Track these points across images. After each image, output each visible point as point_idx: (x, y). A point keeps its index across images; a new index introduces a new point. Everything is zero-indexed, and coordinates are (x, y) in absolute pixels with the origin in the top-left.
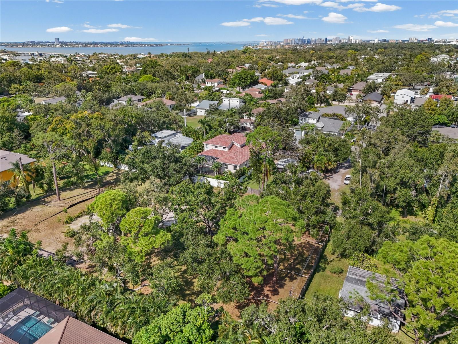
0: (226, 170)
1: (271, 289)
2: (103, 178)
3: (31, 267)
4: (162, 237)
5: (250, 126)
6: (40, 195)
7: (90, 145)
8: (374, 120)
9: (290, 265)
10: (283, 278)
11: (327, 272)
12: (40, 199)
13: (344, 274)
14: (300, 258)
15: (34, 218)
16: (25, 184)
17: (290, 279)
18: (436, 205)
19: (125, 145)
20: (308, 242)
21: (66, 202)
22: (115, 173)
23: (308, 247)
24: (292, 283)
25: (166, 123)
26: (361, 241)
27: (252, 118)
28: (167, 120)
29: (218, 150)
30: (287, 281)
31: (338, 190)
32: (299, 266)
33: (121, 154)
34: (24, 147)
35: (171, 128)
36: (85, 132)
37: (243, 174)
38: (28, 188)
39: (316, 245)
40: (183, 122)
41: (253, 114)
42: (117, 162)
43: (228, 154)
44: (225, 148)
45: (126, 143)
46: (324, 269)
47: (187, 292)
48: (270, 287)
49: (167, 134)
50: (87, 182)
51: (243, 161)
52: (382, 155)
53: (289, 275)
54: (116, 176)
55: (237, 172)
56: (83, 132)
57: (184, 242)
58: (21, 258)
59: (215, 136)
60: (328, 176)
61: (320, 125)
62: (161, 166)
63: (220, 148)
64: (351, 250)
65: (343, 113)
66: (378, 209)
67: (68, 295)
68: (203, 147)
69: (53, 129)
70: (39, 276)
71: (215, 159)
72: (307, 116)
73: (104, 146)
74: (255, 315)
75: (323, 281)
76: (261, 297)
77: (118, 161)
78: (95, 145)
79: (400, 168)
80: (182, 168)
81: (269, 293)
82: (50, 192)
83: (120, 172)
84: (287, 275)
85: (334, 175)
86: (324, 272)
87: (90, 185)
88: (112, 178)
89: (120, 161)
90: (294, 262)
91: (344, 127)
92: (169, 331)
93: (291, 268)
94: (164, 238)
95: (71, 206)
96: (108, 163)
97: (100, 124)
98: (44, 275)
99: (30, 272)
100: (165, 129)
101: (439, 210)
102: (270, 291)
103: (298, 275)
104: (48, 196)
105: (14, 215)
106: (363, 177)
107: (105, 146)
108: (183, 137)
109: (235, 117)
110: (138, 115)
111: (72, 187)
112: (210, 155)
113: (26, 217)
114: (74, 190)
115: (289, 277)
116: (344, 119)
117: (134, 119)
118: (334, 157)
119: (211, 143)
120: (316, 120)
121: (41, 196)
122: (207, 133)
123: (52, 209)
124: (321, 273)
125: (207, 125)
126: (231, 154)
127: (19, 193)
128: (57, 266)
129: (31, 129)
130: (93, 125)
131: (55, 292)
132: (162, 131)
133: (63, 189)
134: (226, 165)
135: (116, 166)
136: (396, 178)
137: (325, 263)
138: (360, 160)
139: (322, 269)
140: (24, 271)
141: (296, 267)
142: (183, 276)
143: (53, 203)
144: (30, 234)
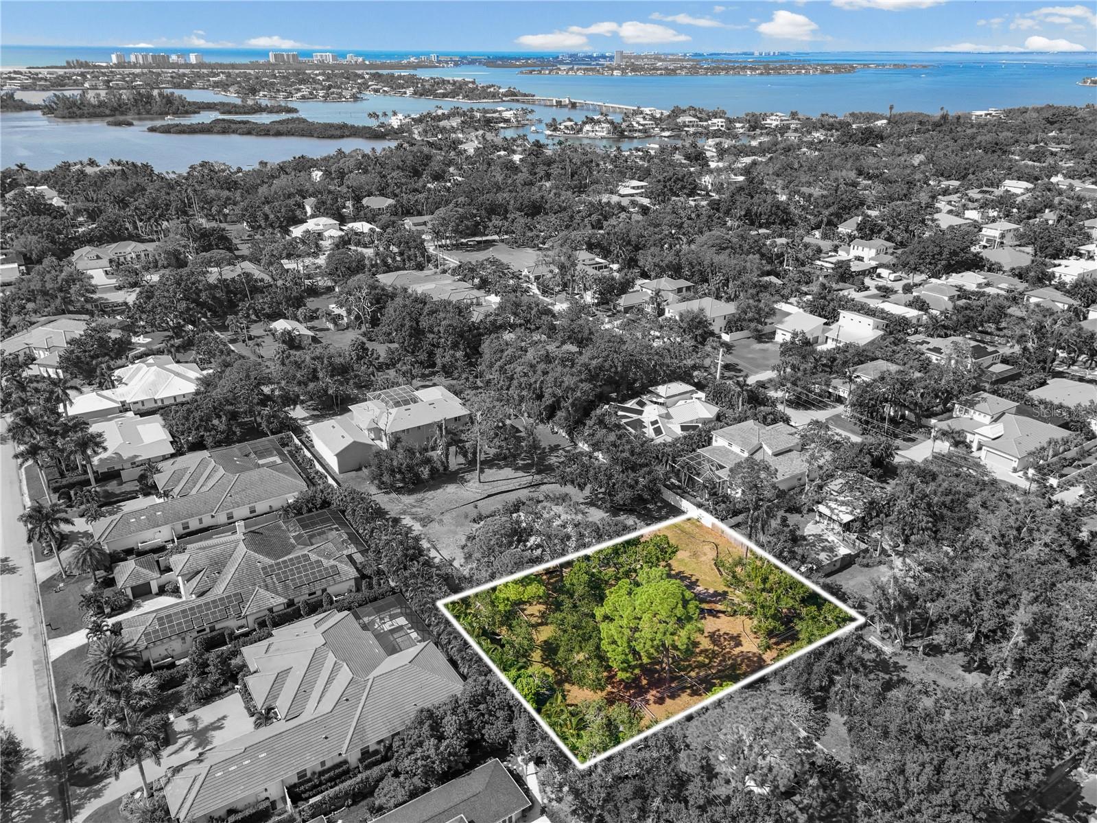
1: (658, 695)
2: (547, 456)
6: (460, 467)
9: (707, 675)
10: (683, 689)
12: (460, 473)
15: (444, 502)
17: (692, 693)
21: (485, 488)
24: (689, 698)
29: (731, 452)
30: (685, 694)
38: (447, 456)
42: (574, 433)
44: (742, 451)
48: (658, 692)
49: (677, 392)
50: (524, 459)
53: (694, 688)
54: (566, 456)
61: (990, 432)
63: (735, 448)
68: (711, 438)
72: (973, 404)
76: (640, 700)
77: (576, 431)
83: (573, 452)
84: (691, 687)
87: (526, 464)
88: (558, 460)
89: (578, 433)
95: (488, 496)
96: (562, 432)
102: (656, 697)
103: (704, 692)
105: (425, 492)
107: (563, 407)
108: (699, 404)
112: (715, 457)
113: (436, 498)
114: (503, 468)
115: (692, 690)
119: (724, 437)
120: (989, 418)
121: (461, 469)
123: (466, 493)
127: (435, 464)
132: (670, 385)
135: (572, 440)
140: (406, 578)
143: (470, 484)
144: (431, 525)
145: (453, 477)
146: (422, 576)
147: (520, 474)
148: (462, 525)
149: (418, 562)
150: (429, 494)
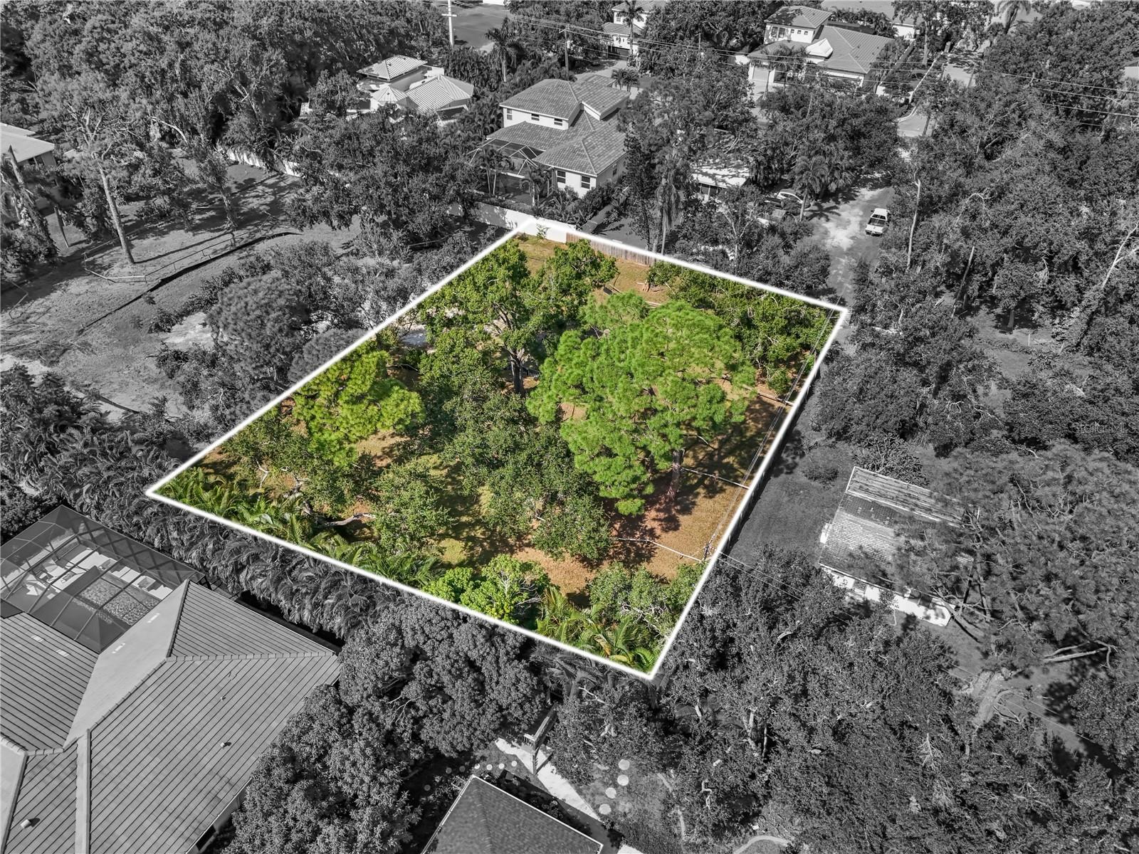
0: (561, 186)
1: (662, 515)
2: (239, 199)
3: (81, 460)
4: (397, 405)
5: (628, 47)
6: (80, 246)
7: (195, 108)
8: (972, 36)
9: (710, 455)
10: (691, 490)
11: (800, 476)
12: (83, 258)
13: (839, 481)
14: (735, 440)
15: (74, 313)
16: (35, 219)
17: (709, 492)
18: (1094, 308)
19: (289, 102)
20: (759, 397)
21: (150, 269)
22: (270, 186)
23: (757, 411)
24: (711, 501)
25: (399, 35)
26: (891, 407)
27: (635, 21)
28: (400, 23)
29: (542, 128)
30: (700, 497)
31: (849, 249)
32: (730, 460)
33: (281, 131)
34: (17, 101)
35: (412, 48)
36: (177, 65)
37: (607, 201)
38: (45, 228)
39: (777, 405)
40: (445, 32)
41: (639, 9)
42: (272, 155)
43: (567, 138)
44: (558, 121)
45: (291, 95)
46: (791, 469)
47: (464, 519)
48: (658, 510)
49: (402, 70)
50: (200, 211)
51: (608, 163)
52: (979, 160)
53: (706, 482)
54: (274, 194)
55: (590, 196)
56: (171, 65)
57: (453, 411)
58: (54, 436)
59: (532, 82)
60: (828, 209)
61: (820, 49)
62: (388, 184)
63: (546, 122)
64: (863, 427)
65: (889, 12)
66: (945, 330)
67: (180, 532)
68: (501, 115)
69: (88, 53)
70: (106, 483)
71: (532, 153)
72: (787, 20)
73: (233, 106)
74: (621, 597)
75: (786, 499)
76: (638, 534)
77: (275, 152)
78: (206, 109)
79: (1022, 206)
80: (444, 189)
81: (655, 524)
82: (103, 236)
83: (282, 184)
84: (701, 482)
85: (843, 206)
86: (790, 477)
87: (208, 219)
88: (262, 201)
89: (280, 151)
90: (719, 449)
91: (886, 58)
92: (422, 639)
93: (711, 464)
94: (402, 407)
95: (165, 281)
96: (248, 156)
97: (214, 44)
98: (115, 481)
99: (80, 472)
100: (396, 53)
101: (1100, 319)
102: (660, 520)
103: (727, 483)
104: (102, 250)
105: (23, 303)
106: (920, 231)
107: (237, 109)
108: (447, 79)
109: (589, 17)
110: (320, 11)
111: (161, 225)
112: (518, 141)
113: (53, 310)
114: (167, 233)
115: (706, 487)
116: (888, 32)
117: (307, 24)
118: (850, 157)
119: (523, 107)
120: (811, 33)
121: (83, 250)
122: (512, 70)
123: (116, 287)
124: (783, 476)
125: (510, 46)
126: (576, 142)
127: (25, 246)
128: (146, 457)
129: (28, 43)
130: (196, 47)
131: (147, 523)
132: (389, 61)
133: (137, 229)
134: (562, 173)
135: (271, 166)
136: (1005, 234)
137: (796, 454)
138: (919, 185)
139: (788, 467)
140: (65, 469)
141: (725, 461)
142: (454, 479)
143: (115, 269)
144: (67, 357)
145: (73, 266)
146: (104, 455)
147: (205, 235)
148: (136, 341)
149: (78, 428)
150: (36, 305)
